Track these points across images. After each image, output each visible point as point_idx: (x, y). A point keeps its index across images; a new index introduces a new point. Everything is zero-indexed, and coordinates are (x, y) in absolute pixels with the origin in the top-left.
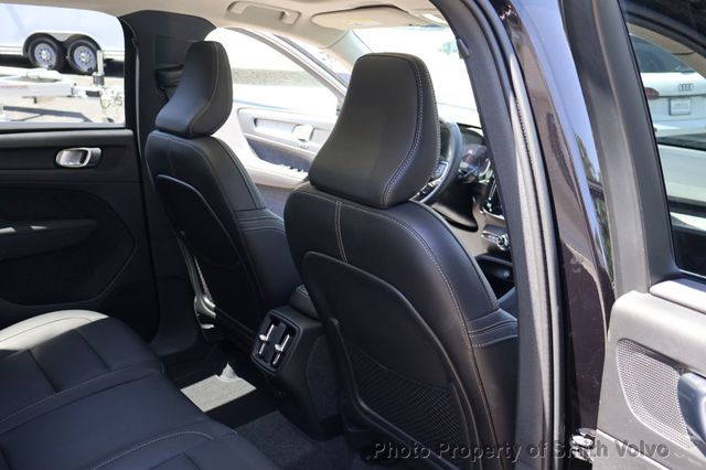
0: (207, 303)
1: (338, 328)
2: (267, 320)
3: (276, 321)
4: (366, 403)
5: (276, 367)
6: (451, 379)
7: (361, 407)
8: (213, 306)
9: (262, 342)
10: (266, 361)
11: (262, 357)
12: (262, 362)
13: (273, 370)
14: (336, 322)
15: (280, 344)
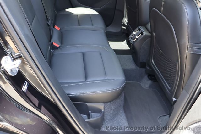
0: (125, 21)
1: (154, 36)
2: (137, 29)
3: (139, 30)
4: (154, 62)
5: (134, 42)
6: (178, 61)
7: (152, 62)
8: (127, 22)
9: (133, 34)
10: (132, 40)
11: (131, 38)
12: (131, 39)
13: (133, 42)
14: (154, 34)
15: (138, 36)
